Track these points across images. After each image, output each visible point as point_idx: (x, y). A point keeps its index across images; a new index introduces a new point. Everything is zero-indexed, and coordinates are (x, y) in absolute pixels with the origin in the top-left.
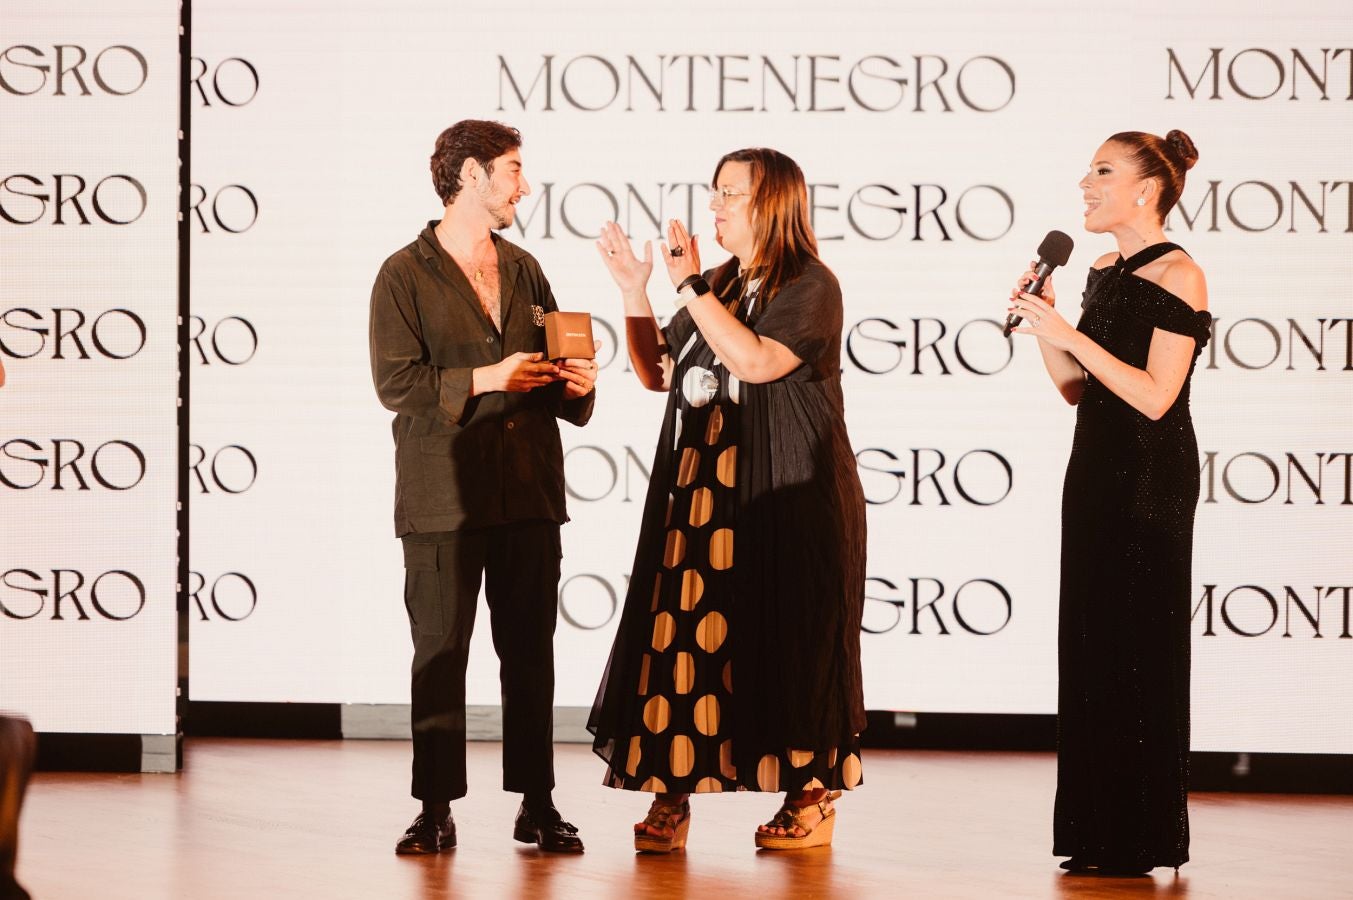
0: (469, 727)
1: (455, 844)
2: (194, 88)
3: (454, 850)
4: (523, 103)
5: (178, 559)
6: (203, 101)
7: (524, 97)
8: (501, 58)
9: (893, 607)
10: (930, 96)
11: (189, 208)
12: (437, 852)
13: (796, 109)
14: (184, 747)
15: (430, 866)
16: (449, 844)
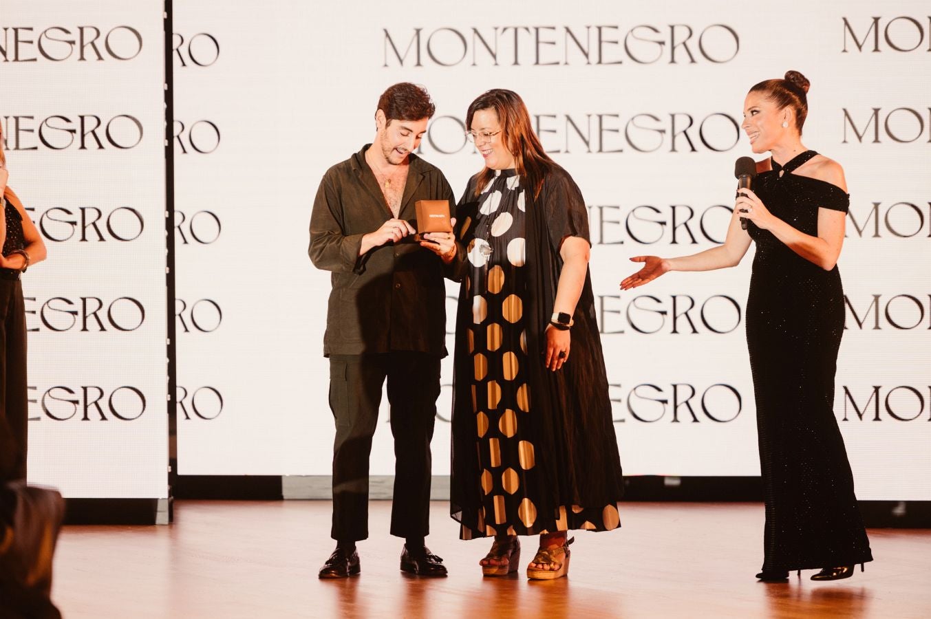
0: (371, 490)
1: (359, 571)
2: (175, 54)
3: (359, 575)
4: (401, 61)
5: (168, 378)
6: (181, 63)
7: (402, 57)
8: (386, 31)
9: (660, 404)
10: (680, 52)
11: (173, 137)
12: (347, 576)
13: (589, 63)
14: (174, 505)
15: (342, 586)
16: (355, 571)
